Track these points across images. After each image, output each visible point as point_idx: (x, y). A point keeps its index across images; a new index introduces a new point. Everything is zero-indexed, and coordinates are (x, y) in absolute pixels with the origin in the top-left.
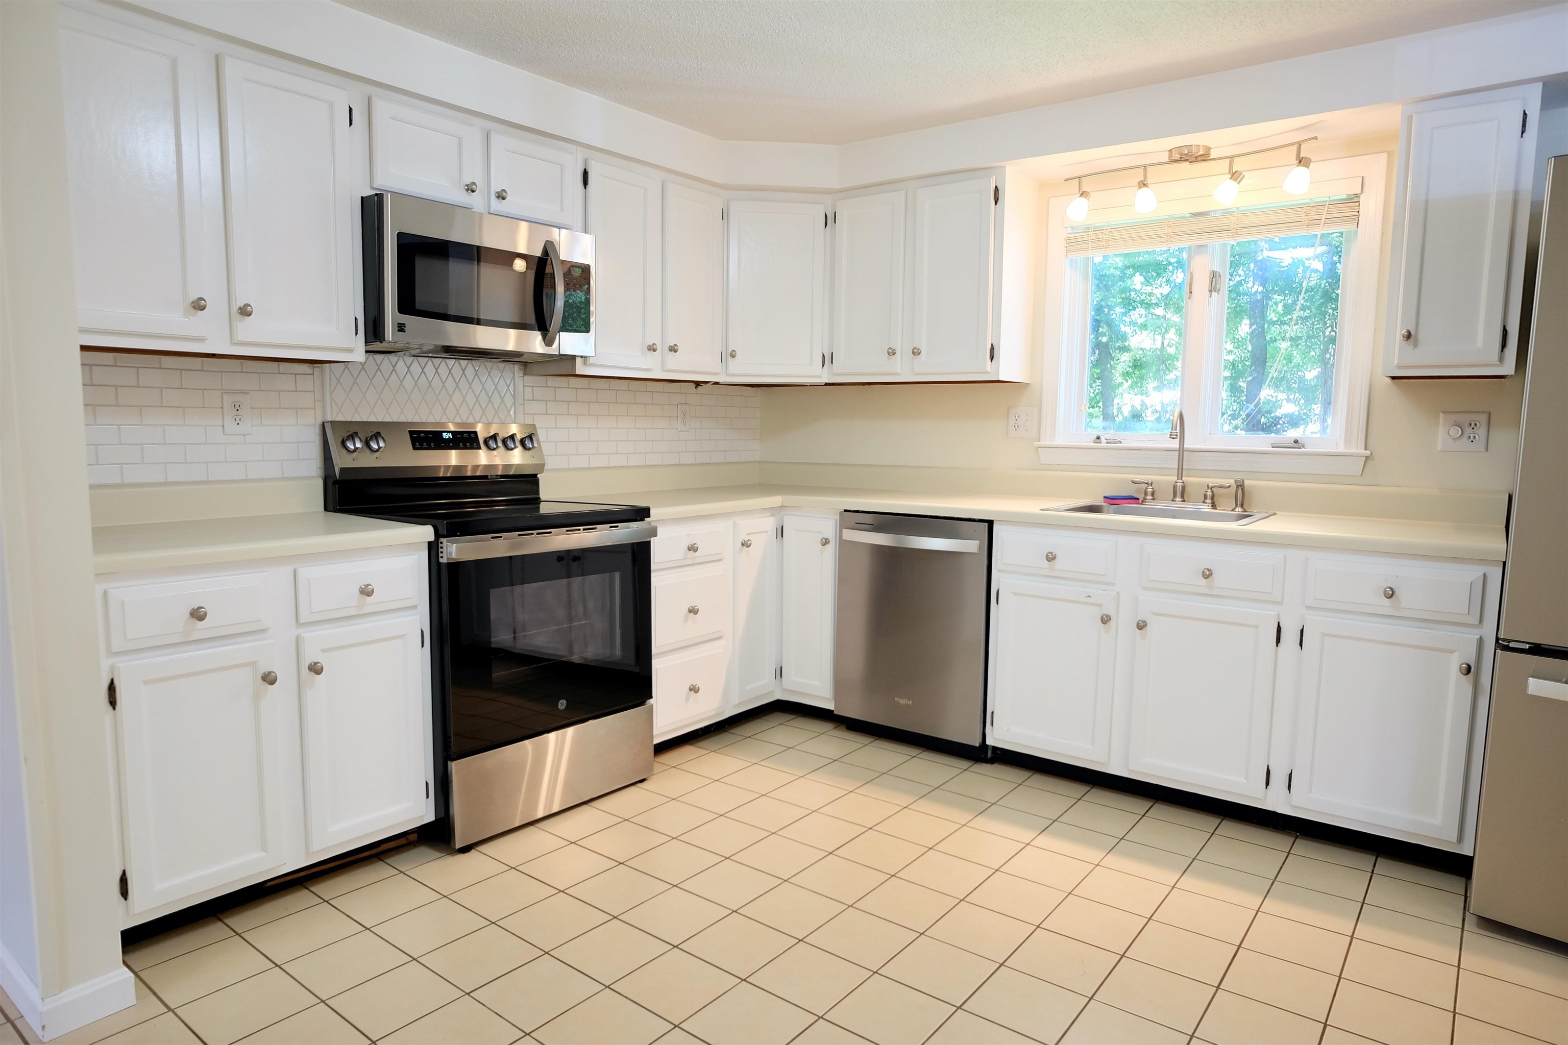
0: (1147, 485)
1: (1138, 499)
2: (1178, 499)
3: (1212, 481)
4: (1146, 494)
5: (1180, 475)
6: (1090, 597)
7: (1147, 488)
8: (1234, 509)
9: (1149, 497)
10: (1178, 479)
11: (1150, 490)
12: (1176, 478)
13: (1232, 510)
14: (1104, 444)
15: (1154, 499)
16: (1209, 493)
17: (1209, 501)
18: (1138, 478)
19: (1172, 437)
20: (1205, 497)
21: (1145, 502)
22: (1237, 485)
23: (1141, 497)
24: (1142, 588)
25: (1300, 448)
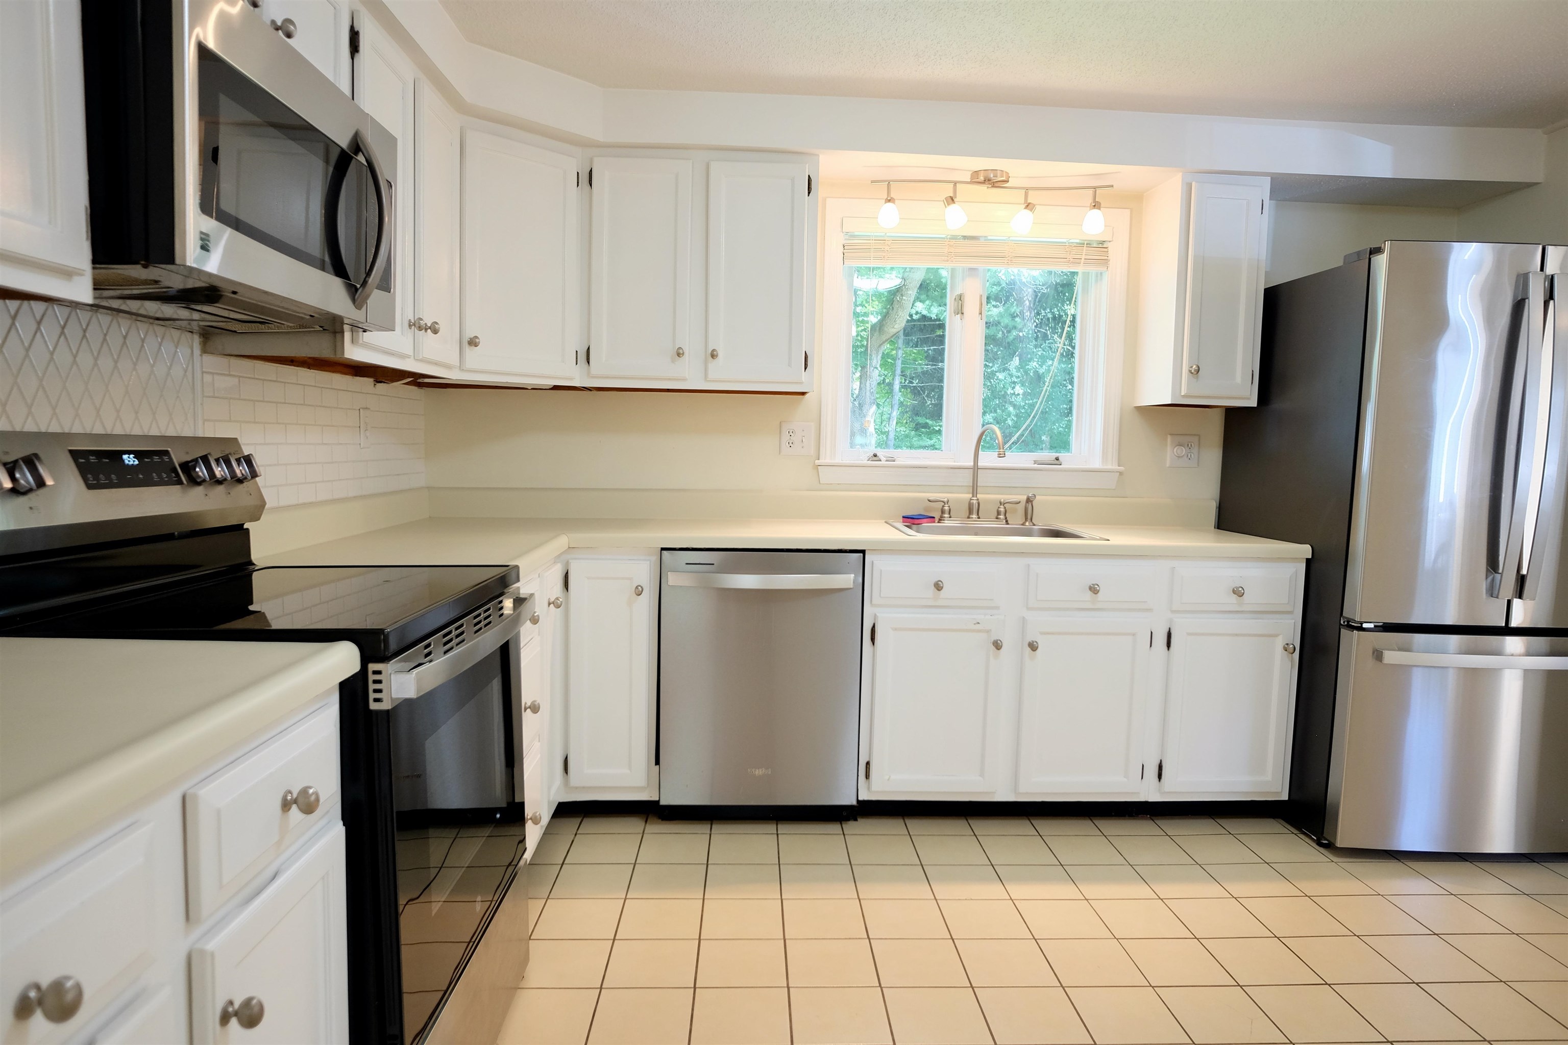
0: (943, 504)
1: (934, 518)
2: (974, 516)
3: (1003, 497)
4: (943, 512)
5: (974, 492)
6: (982, 623)
7: (943, 506)
8: (1024, 523)
9: (946, 515)
10: (973, 497)
11: (946, 508)
12: (971, 495)
13: (1022, 525)
14: (883, 463)
15: (950, 517)
16: (1002, 509)
17: (1002, 517)
18: (933, 496)
19: (1001, 456)
20: (999, 513)
21: (944, 520)
22: (1029, 500)
23: (937, 515)
24: (1028, 609)
25: (1061, 465)
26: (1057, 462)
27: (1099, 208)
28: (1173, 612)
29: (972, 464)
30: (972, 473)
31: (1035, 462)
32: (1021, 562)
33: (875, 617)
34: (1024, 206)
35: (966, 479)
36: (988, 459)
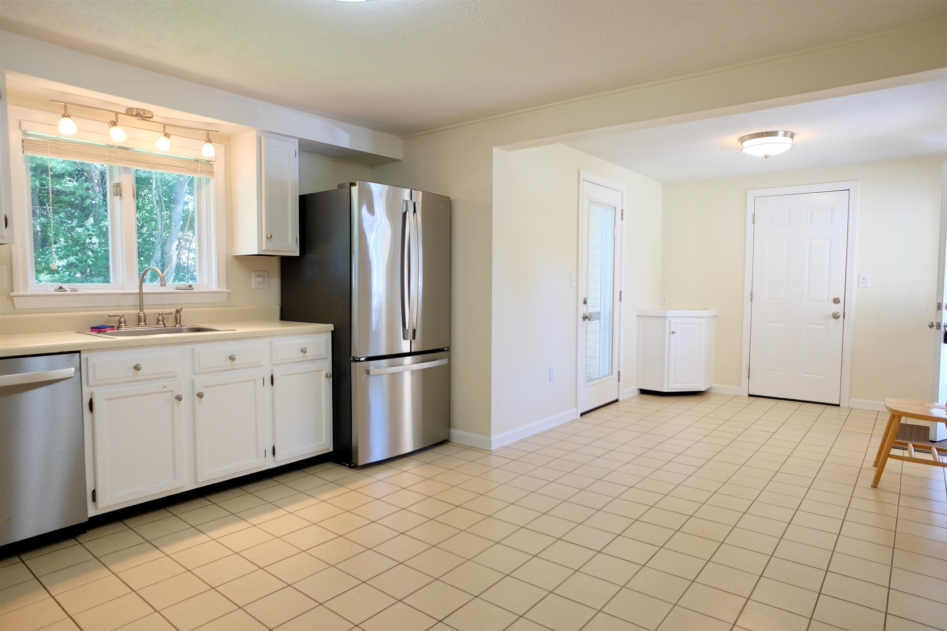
0: (120, 317)
1: (113, 327)
2: (143, 324)
3: (161, 311)
4: (120, 322)
5: (141, 309)
6: (165, 387)
7: (120, 319)
8: (175, 325)
9: (123, 325)
10: (141, 311)
11: (122, 320)
12: (139, 311)
13: (174, 326)
14: (68, 292)
15: (126, 325)
16: (161, 318)
17: (161, 323)
18: (112, 313)
19: (163, 285)
20: (159, 321)
21: (121, 328)
22: (178, 312)
23: (116, 325)
24: (195, 374)
25: (193, 290)
26: (190, 288)
27: (211, 143)
28: (273, 365)
29: (138, 291)
30: (138, 298)
31: (177, 289)
32: (190, 347)
33: (92, 393)
34: (163, 134)
35: (135, 301)
36: (149, 287)
